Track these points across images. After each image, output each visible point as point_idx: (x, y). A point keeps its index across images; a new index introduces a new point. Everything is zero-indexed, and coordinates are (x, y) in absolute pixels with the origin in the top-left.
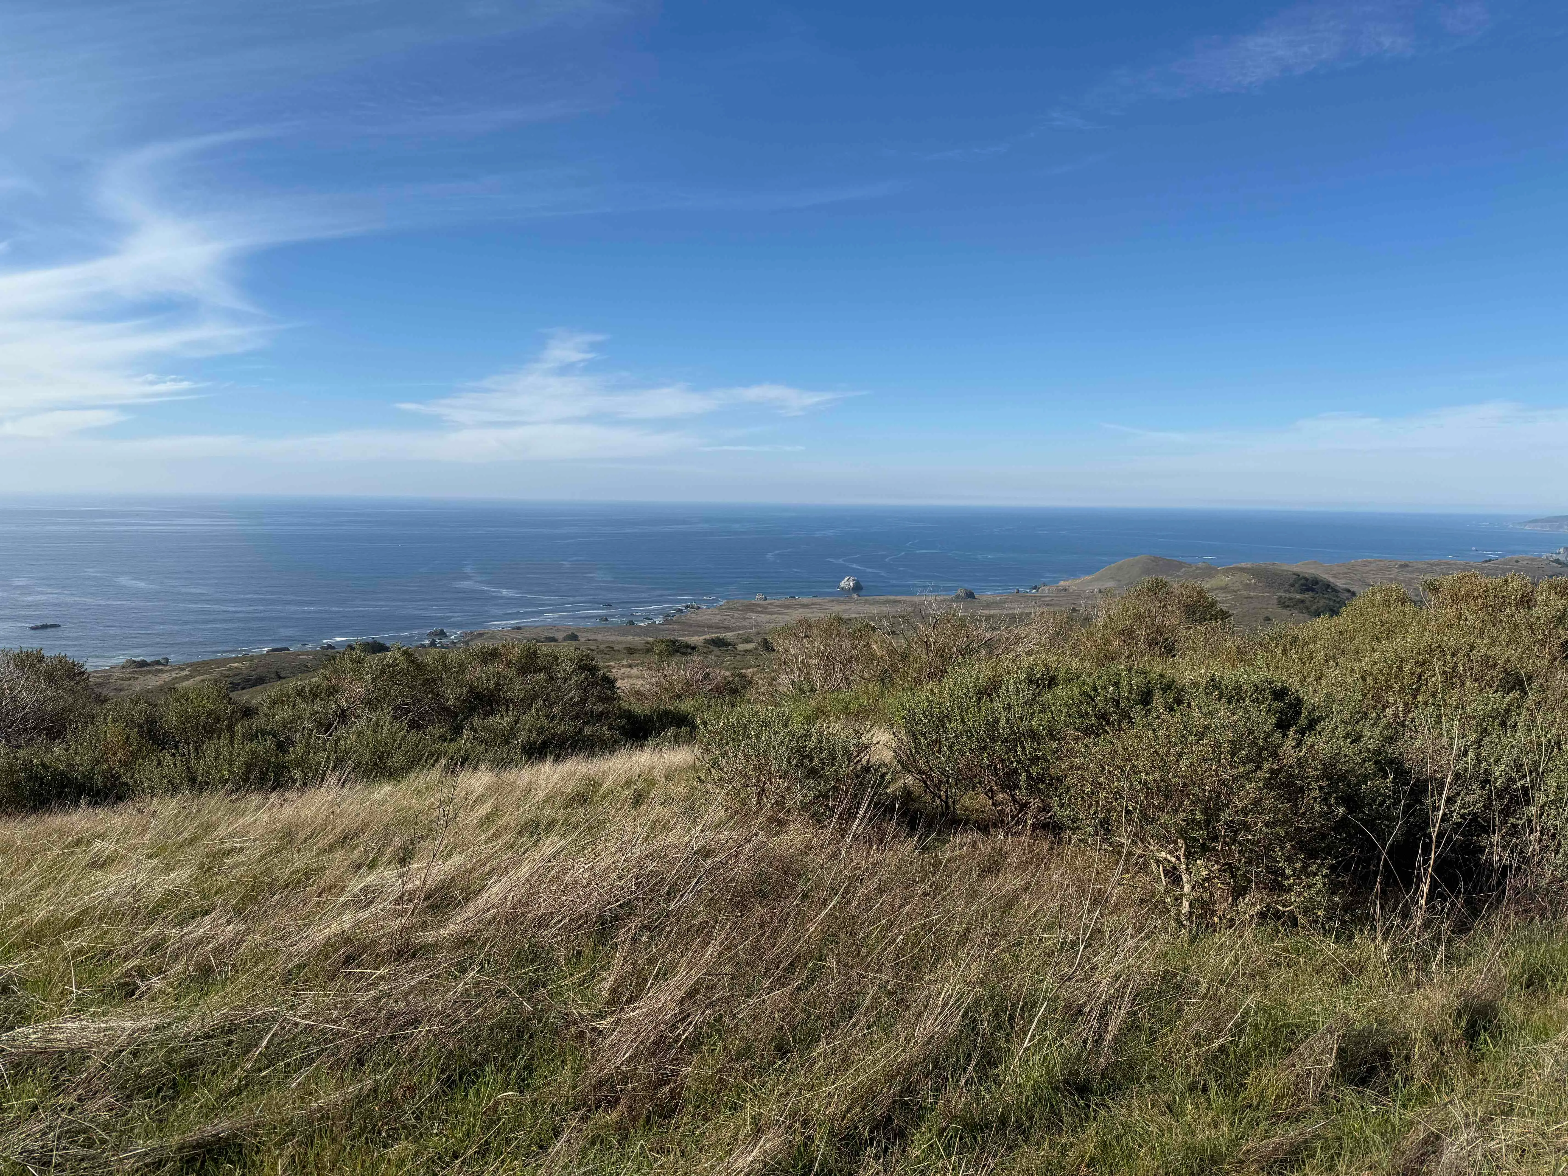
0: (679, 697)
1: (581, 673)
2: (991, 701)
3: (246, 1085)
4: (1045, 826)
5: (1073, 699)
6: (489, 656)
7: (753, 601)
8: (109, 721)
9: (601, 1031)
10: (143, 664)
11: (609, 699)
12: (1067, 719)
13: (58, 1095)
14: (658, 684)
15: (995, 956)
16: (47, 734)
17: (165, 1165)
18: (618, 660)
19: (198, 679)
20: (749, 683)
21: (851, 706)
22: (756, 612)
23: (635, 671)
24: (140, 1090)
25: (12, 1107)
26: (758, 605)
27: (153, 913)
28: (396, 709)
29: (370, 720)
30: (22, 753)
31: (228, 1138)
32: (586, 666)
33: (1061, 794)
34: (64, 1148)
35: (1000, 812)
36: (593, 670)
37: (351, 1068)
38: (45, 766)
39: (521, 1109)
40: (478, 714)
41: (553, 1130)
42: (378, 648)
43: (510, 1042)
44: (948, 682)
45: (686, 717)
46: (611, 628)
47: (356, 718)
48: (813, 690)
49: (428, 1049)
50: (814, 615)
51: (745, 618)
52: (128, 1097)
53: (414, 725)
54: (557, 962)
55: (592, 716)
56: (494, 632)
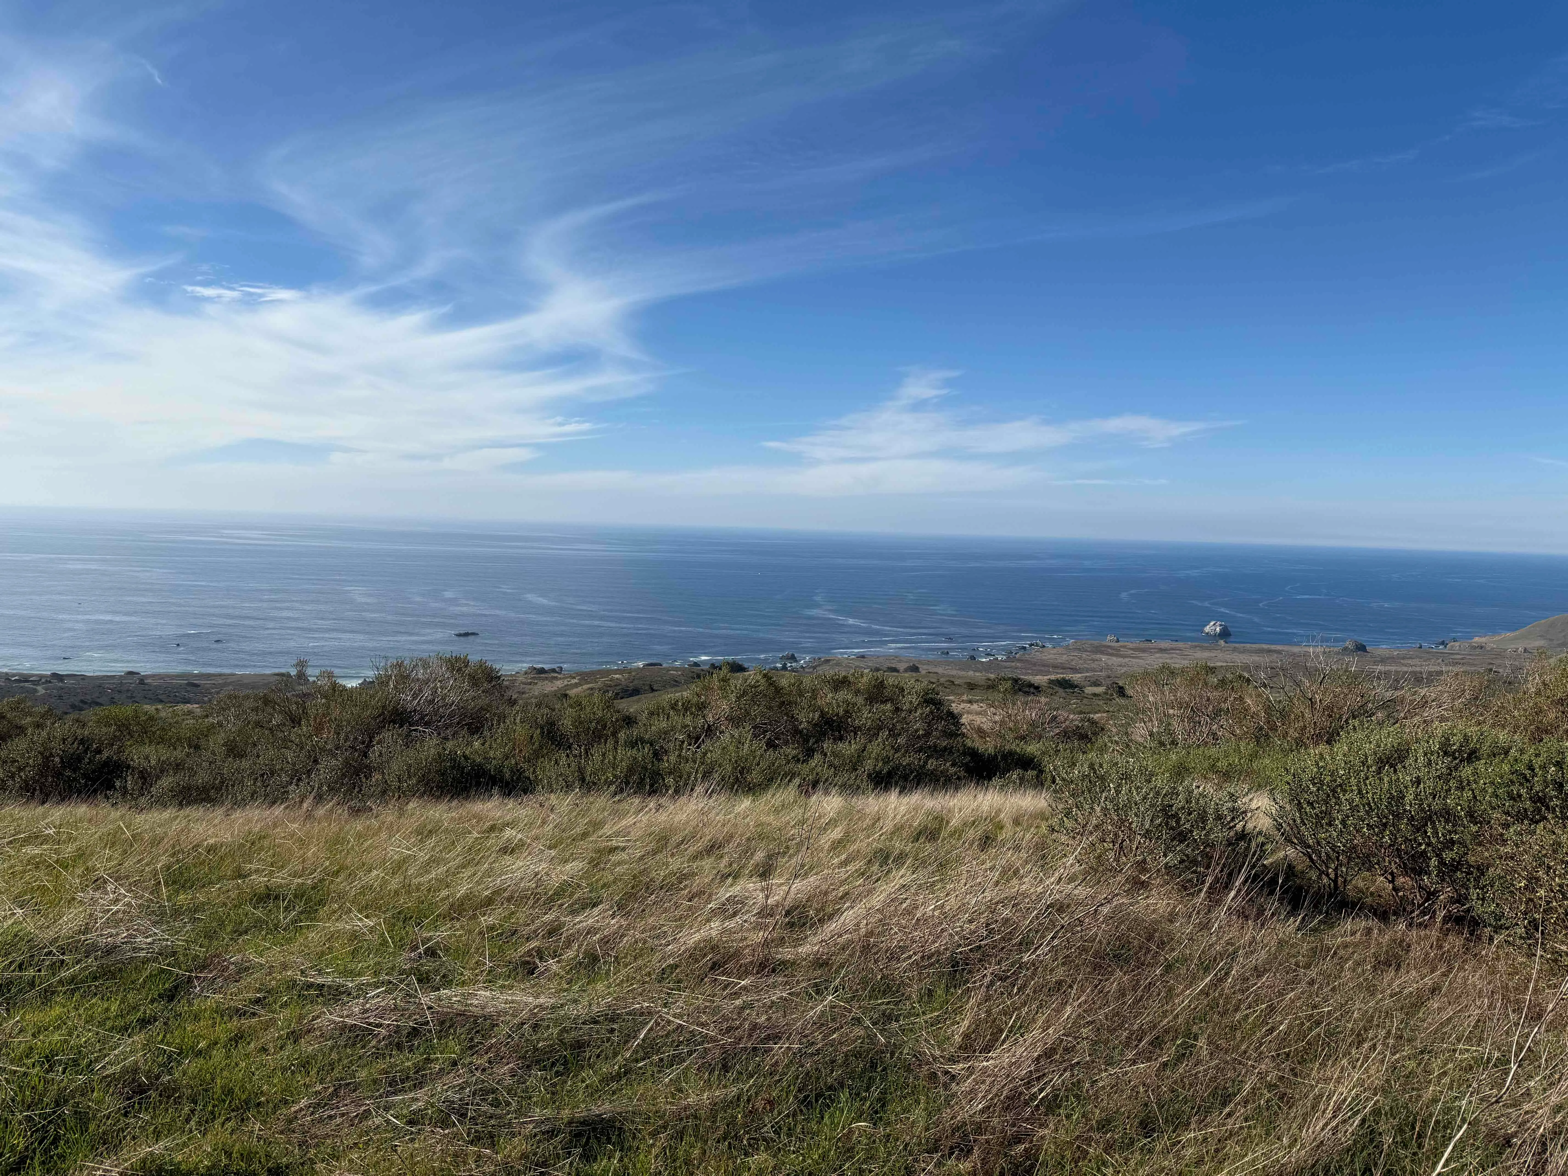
0: (1023, 738)
1: (926, 707)
2: (1395, 771)
3: (626, 1073)
4: (1459, 920)
5: (1501, 778)
6: (840, 683)
7: (1104, 643)
8: (518, 721)
9: (953, 1076)
10: (542, 671)
11: (953, 735)
12: (1494, 800)
13: (473, 1055)
14: (1002, 723)
15: (1397, 1061)
16: (468, 729)
17: (556, 1136)
18: (958, 694)
19: (585, 687)
20: (1098, 729)
21: (1219, 764)
22: (1107, 654)
23: (975, 707)
24: (538, 1062)
25: (437, 1059)
26: (1109, 647)
27: (551, 899)
28: (755, 727)
29: (732, 736)
30: (449, 745)
31: (609, 1121)
32: (931, 700)
33: (1485, 886)
34: (478, 1104)
35: (1402, 898)
36: (938, 704)
37: (717, 1073)
38: (466, 758)
39: (874, 1141)
40: (829, 739)
41: (906, 1168)
42: (737, 668)
43: (864, 1071)
44: (1341, 748)
45: (1032, 760)
46: (952, 662)
47: (720, 733)
48: (1174, 743)
49: (787, 1066)
50: (1177, 662)
51: (1094, 660)
52: (528, 1066)
53: (771, 745)
54: (909, 998)
55: (936, 751)
56: (839, 659)
